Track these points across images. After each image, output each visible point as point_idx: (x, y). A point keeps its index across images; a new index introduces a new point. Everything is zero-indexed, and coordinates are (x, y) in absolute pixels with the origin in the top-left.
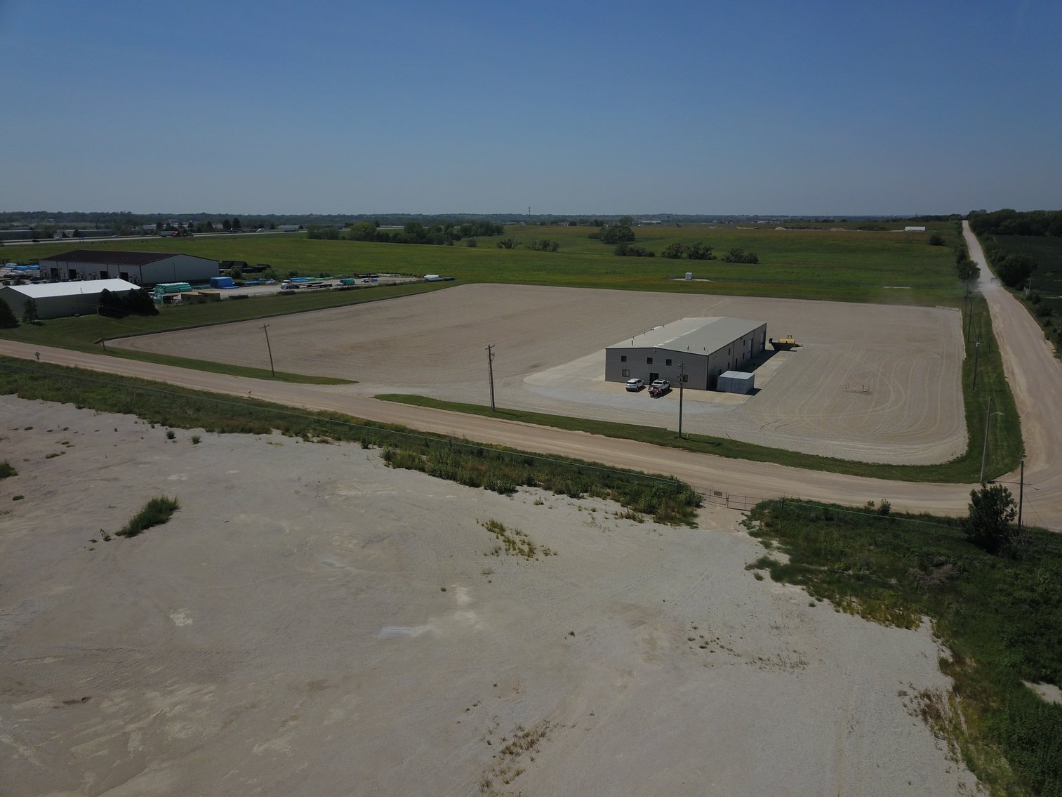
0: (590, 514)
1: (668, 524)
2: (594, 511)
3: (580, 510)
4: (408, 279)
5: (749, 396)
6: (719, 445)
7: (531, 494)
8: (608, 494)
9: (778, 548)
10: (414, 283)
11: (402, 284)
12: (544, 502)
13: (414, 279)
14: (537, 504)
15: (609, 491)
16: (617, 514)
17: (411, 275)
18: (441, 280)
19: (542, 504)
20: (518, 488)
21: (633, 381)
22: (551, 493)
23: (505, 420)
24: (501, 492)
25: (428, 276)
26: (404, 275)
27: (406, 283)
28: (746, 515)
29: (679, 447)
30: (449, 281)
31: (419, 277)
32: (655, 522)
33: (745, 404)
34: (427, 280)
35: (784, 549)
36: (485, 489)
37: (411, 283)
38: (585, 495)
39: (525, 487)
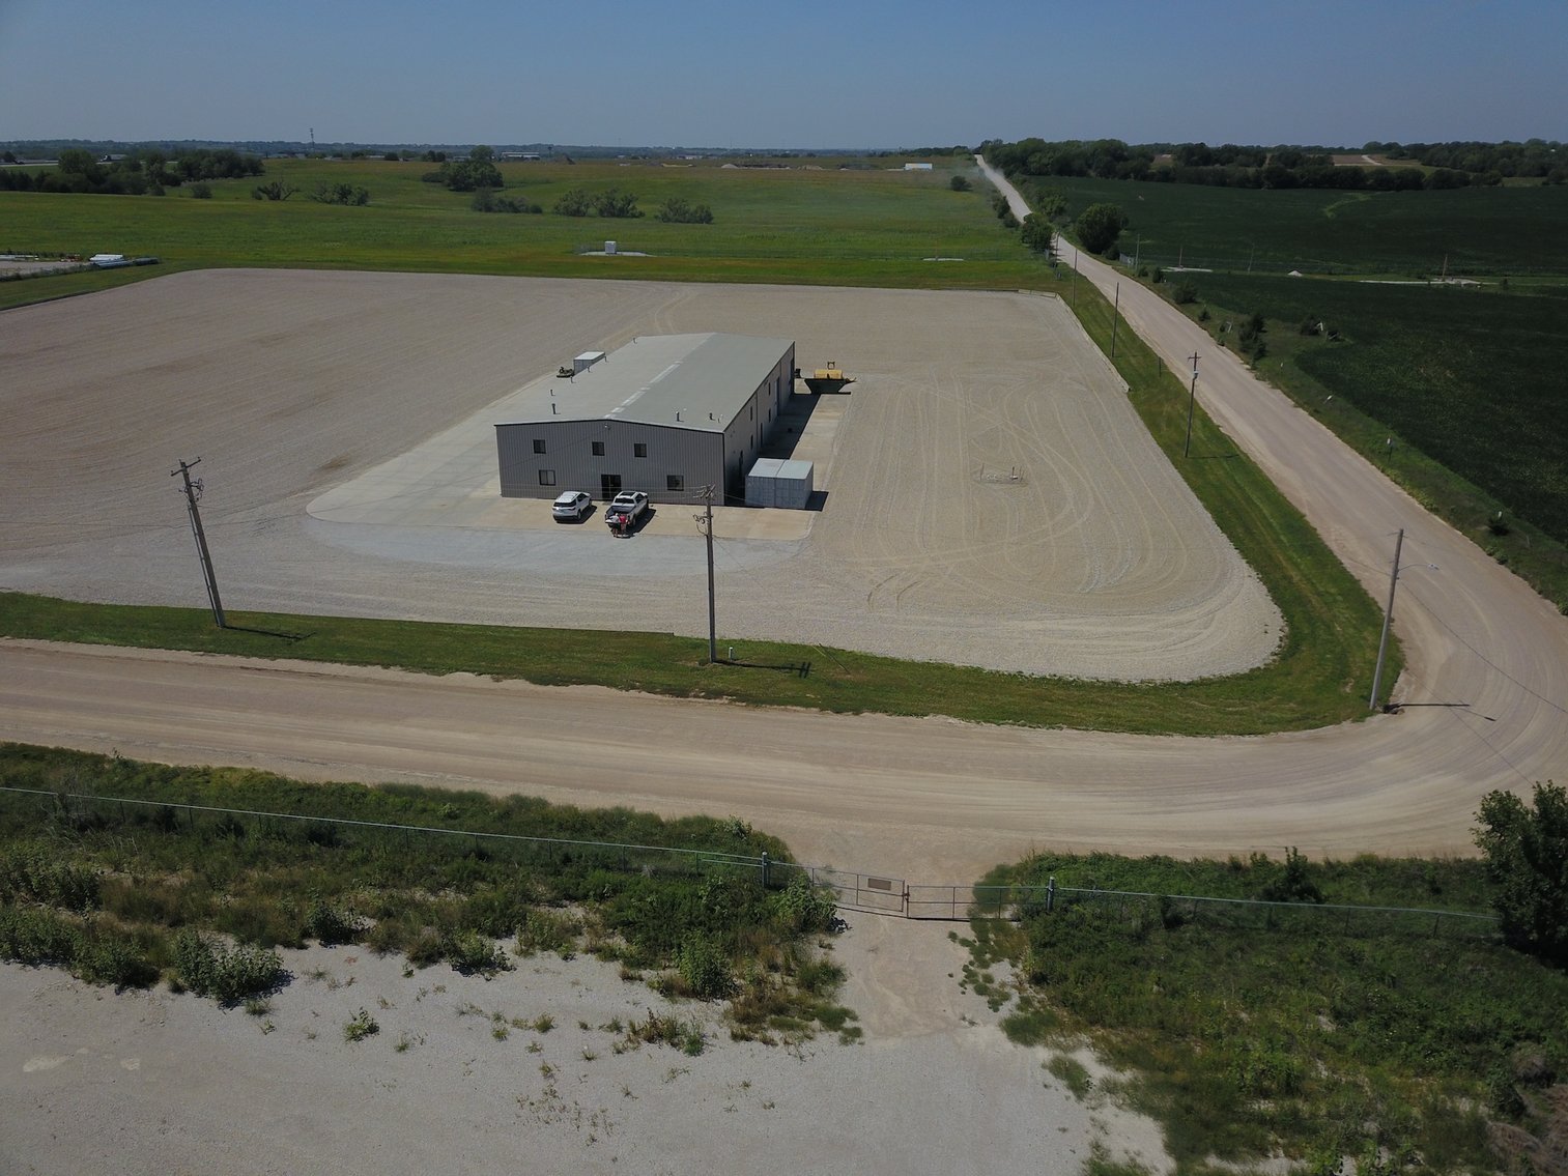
0: (534, 1049)
1: (776, 1035)
2: (545, 1027)
3: (500, 1036)
4: (49, 266)
5: (813, 513)
6: (804, 670)
7: (334, 986)
8: (576, 930)
9: (1110, 1088)
10: (65, 273)
11: (34, 276)
12: (379, 1021)
13: (67, 265)
14: (356, 1037)
15: (577, 912)
16: (616, 1027)
17: (62, 256)
18: (128, 265)
19: (373, 1029)
20: (289, 959)
21: (567, 497)
22: (398, 961)
23: (255, 662)
24: (229, 1001)
25: (100, 258)
26: (45, 256)
27: (45, 274)
28: (965, 943)
29: (718, 694)
30: (147, 267)
31: (81, 259)
32: (735, 1037)
33: (812, 537)
34: (95, 267)
35: (1123, 1088)
36: (177, 989)
37: (58, 272)
38: (507, 946)
39: (316, 954)
